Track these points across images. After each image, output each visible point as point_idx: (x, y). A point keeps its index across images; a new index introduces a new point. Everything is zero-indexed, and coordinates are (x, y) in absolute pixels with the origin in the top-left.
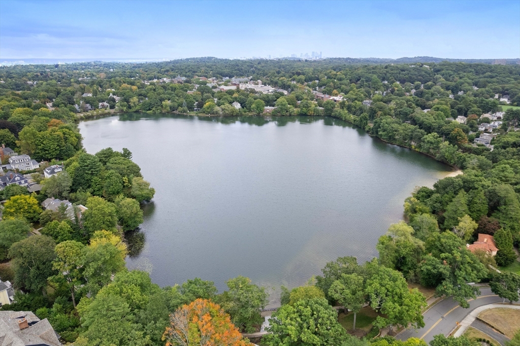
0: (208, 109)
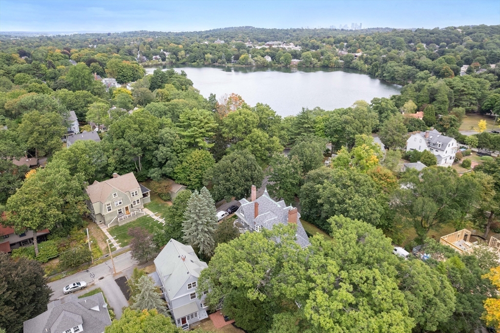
0: (243, 60)
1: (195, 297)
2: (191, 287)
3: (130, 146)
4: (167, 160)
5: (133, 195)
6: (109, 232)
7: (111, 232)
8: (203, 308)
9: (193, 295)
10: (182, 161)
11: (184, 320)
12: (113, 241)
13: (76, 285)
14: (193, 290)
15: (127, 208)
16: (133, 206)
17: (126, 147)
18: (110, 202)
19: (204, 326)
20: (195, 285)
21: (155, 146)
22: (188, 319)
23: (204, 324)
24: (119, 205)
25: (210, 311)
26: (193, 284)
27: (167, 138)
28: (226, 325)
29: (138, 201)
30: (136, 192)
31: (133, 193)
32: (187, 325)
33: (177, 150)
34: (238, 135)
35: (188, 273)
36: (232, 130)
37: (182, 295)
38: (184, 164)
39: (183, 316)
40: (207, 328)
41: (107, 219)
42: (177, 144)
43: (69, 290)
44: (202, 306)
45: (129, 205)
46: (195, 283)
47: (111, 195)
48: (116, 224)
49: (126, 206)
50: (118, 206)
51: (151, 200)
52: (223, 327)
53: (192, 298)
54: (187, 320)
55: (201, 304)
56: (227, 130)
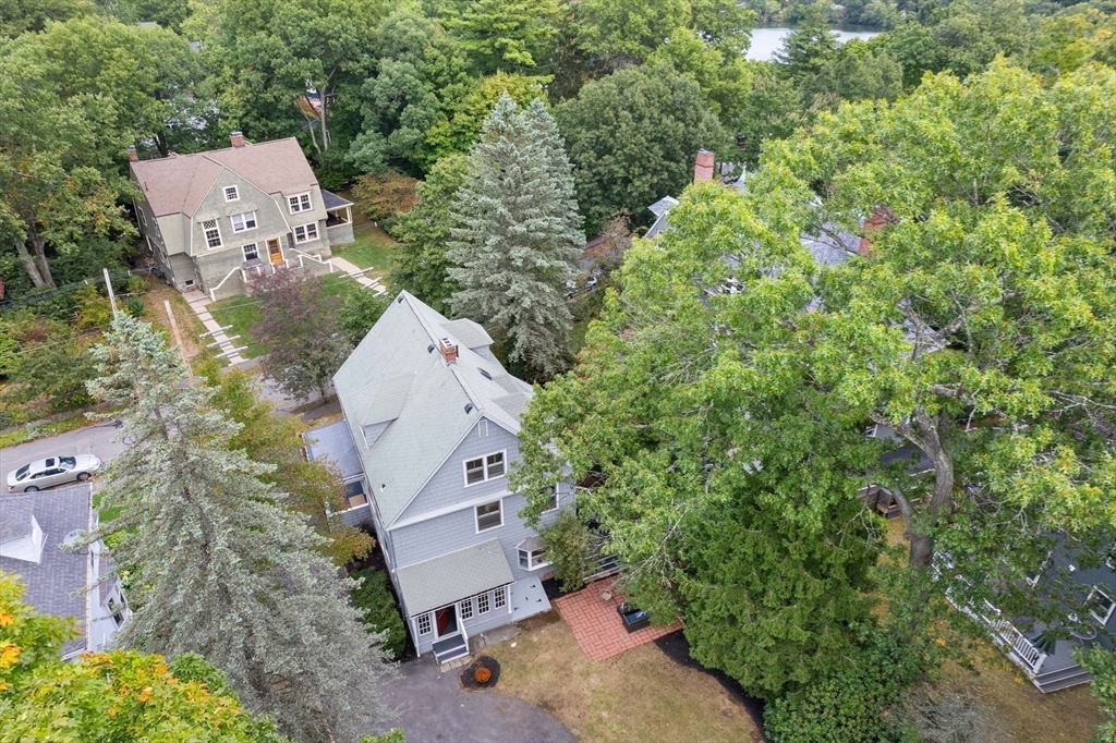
1: (496, 520)
2: (479, 475)
3: (286, 51)
4: (405, 103)
5: (297, 208)
6: (212, 313)
7: (219, 314)
8: (531, 568)
9: (489, 515)
10: (453, 111)
11: (446, 618)
12: (221, 339)
13: (56, 466)
14: (490, 488)
15: (273, 243)
16: (296, 242)
17: (276, 56)
18: (215, 215)
19: (533, 645)
20: (499, 470)
21: (366, 59)
22: (467, 613)
23: (535, 639)
24: (246, 229)
25: (560, 583)
26: (490, 460)
27: (405, 32)
28: (630, 645)
29: (311, 227)
30: (304, 198)
31: (294, 200)
32: (459, 639)
33: (437, 75)
34: (629, 45)
35: (468, 409)
36: (610, 31)
37: (438, 506)
38: (460, 118)
39: (442, 601)
40: (547, 656)
41: (208, 273)
42: (436, 52)
43: (27, 481)
44: (524, 561)
45: (280, 236)
46: (499, 457)
47: (217, 191)
48: (237, 292)
49: (271, 238)
50: (245, 235)
51: (356, 236)
52: (620, 656)
53: (483, 524)
54: (459, 620)
55: (522, 553)
56: (594, 30)
